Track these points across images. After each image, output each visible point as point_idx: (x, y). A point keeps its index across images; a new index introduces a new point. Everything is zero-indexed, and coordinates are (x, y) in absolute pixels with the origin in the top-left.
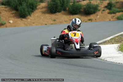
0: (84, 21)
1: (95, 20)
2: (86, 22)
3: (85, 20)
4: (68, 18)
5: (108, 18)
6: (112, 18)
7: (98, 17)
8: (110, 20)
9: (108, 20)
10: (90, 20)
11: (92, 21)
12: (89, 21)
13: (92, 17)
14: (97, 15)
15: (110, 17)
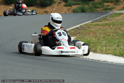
0: (39, 13)
1: (51, 12)
2: (42, 14)
3: (41, 12)
5: (64, 11)
6: (68, 11)
7: (54, 9)
8: (66, 13)
9: (64, 12)
10: (45, 12)
11: (47, 13)
12: (44, 14)
13: (48, 9)
14: (53, 8)
15: (66, 10)
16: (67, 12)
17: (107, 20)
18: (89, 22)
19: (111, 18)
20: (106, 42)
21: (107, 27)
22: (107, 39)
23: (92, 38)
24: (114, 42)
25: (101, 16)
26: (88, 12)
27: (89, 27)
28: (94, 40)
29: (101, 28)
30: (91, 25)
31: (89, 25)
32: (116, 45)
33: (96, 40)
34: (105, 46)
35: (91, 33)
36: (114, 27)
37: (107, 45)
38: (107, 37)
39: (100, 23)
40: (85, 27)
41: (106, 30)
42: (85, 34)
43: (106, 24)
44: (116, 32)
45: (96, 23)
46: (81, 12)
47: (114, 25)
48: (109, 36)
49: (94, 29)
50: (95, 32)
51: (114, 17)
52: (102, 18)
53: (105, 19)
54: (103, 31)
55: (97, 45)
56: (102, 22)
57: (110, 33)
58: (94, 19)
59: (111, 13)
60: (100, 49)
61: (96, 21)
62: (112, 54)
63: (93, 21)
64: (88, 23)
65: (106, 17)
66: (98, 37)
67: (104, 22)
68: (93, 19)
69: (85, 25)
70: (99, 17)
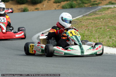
0: (31, 10)
1: (42, 9)
2: (33, 11)
4: (15, 8)
5: (54, 7)
6: (58, 7)
7: (44, 6)
8: (55, 9)
9: (53, 9)
10: (36, 9)
11: (38, 10)
12: (35, 10)
15: (56, 6)
16: (57, 9)
17: (97, 14)
18: (80, 16)
19: (100, 13)
20: (99, 34)
21: (98, 20)
22: (99, 32)
23: (85, 32)
24: (106, 35)
25: (90, 11)
26: (76, 7)
27: (81, 22)
28: (87, 34)
29: (92, 22)
30: (82, 19)
31: (81, 19)
32: (108, 37)
33: (89, 33)
34: (98, 38)
35: (83, 27)
36: (104, 21)
37: (100, 37)
38: (99, 29)
39: (91, 17)
40: (77, 21)
41: (96, 23)
42: (78, 28)
43: (97, 18)
44: (106, 25)
45: (87, 17)
46: (69, 8)
47: (104, 19)
48: (101, 29)
49: (85, 23)
50: (87, 26)
51: (102, 11)
52: (91, 12)
53: (95, 13)
54: (94, 24)
55: (91, 38)
56: (92, 16)
57: (101, 26)
58: (85, 13)
59: (100, 7)
60: (94, 41)
61: (86, 15)
62: (106, 46)
63: (83, 16)
64: (79, 18)
65: (96, 11)
66: (90, 31)
67: (94, 16)
68: (83, 14)
69: (77, 19)
70: (89, 12)
